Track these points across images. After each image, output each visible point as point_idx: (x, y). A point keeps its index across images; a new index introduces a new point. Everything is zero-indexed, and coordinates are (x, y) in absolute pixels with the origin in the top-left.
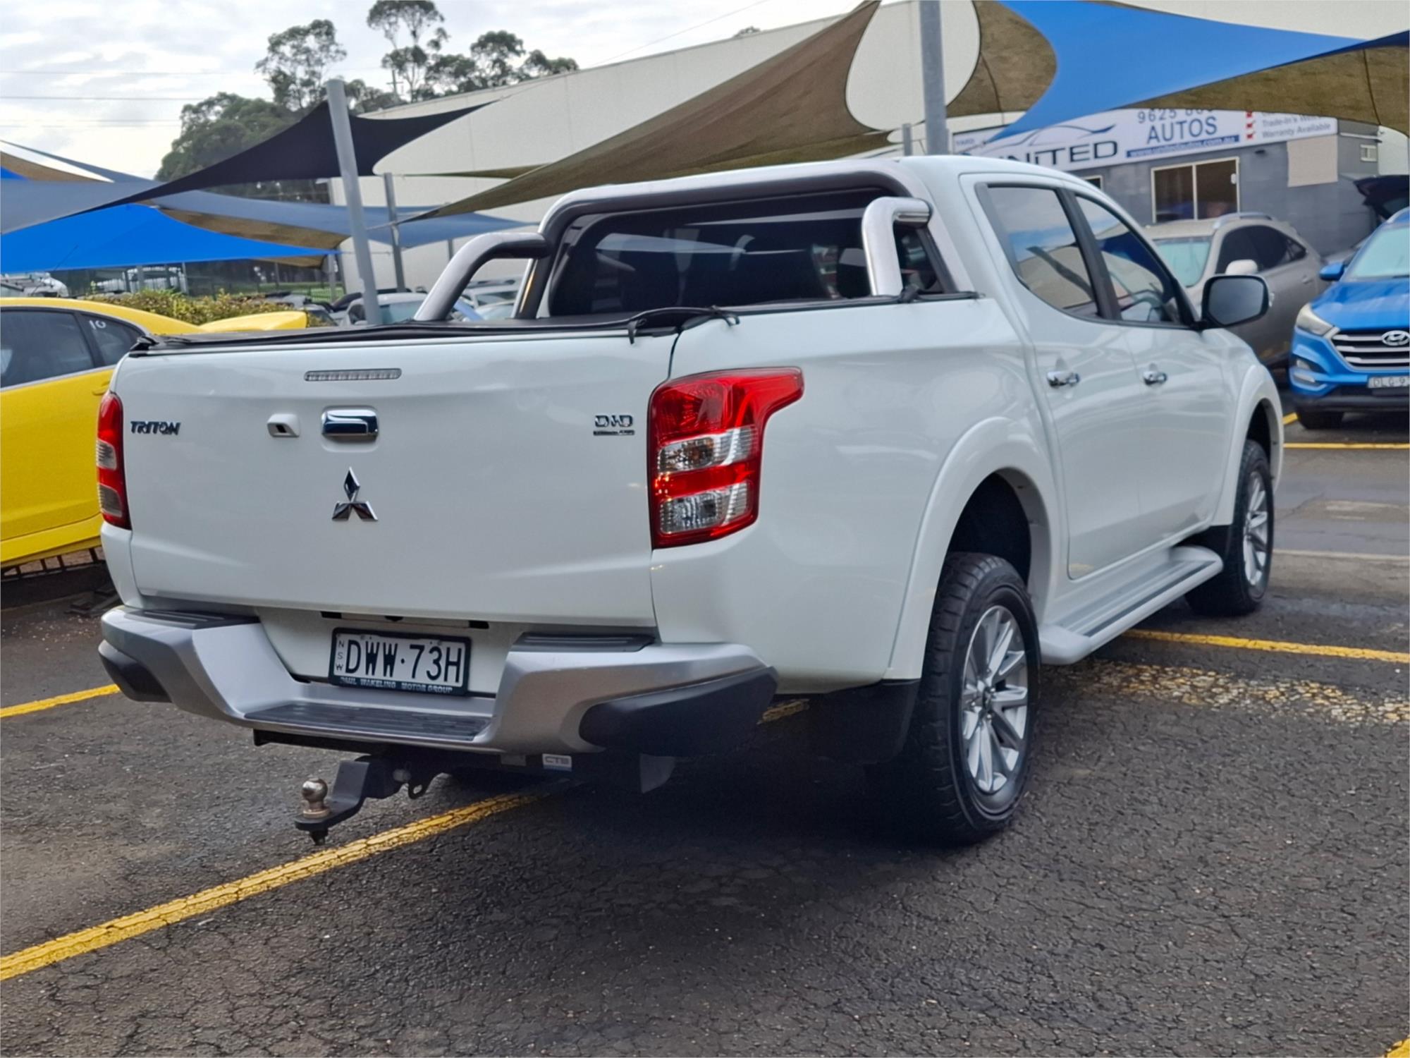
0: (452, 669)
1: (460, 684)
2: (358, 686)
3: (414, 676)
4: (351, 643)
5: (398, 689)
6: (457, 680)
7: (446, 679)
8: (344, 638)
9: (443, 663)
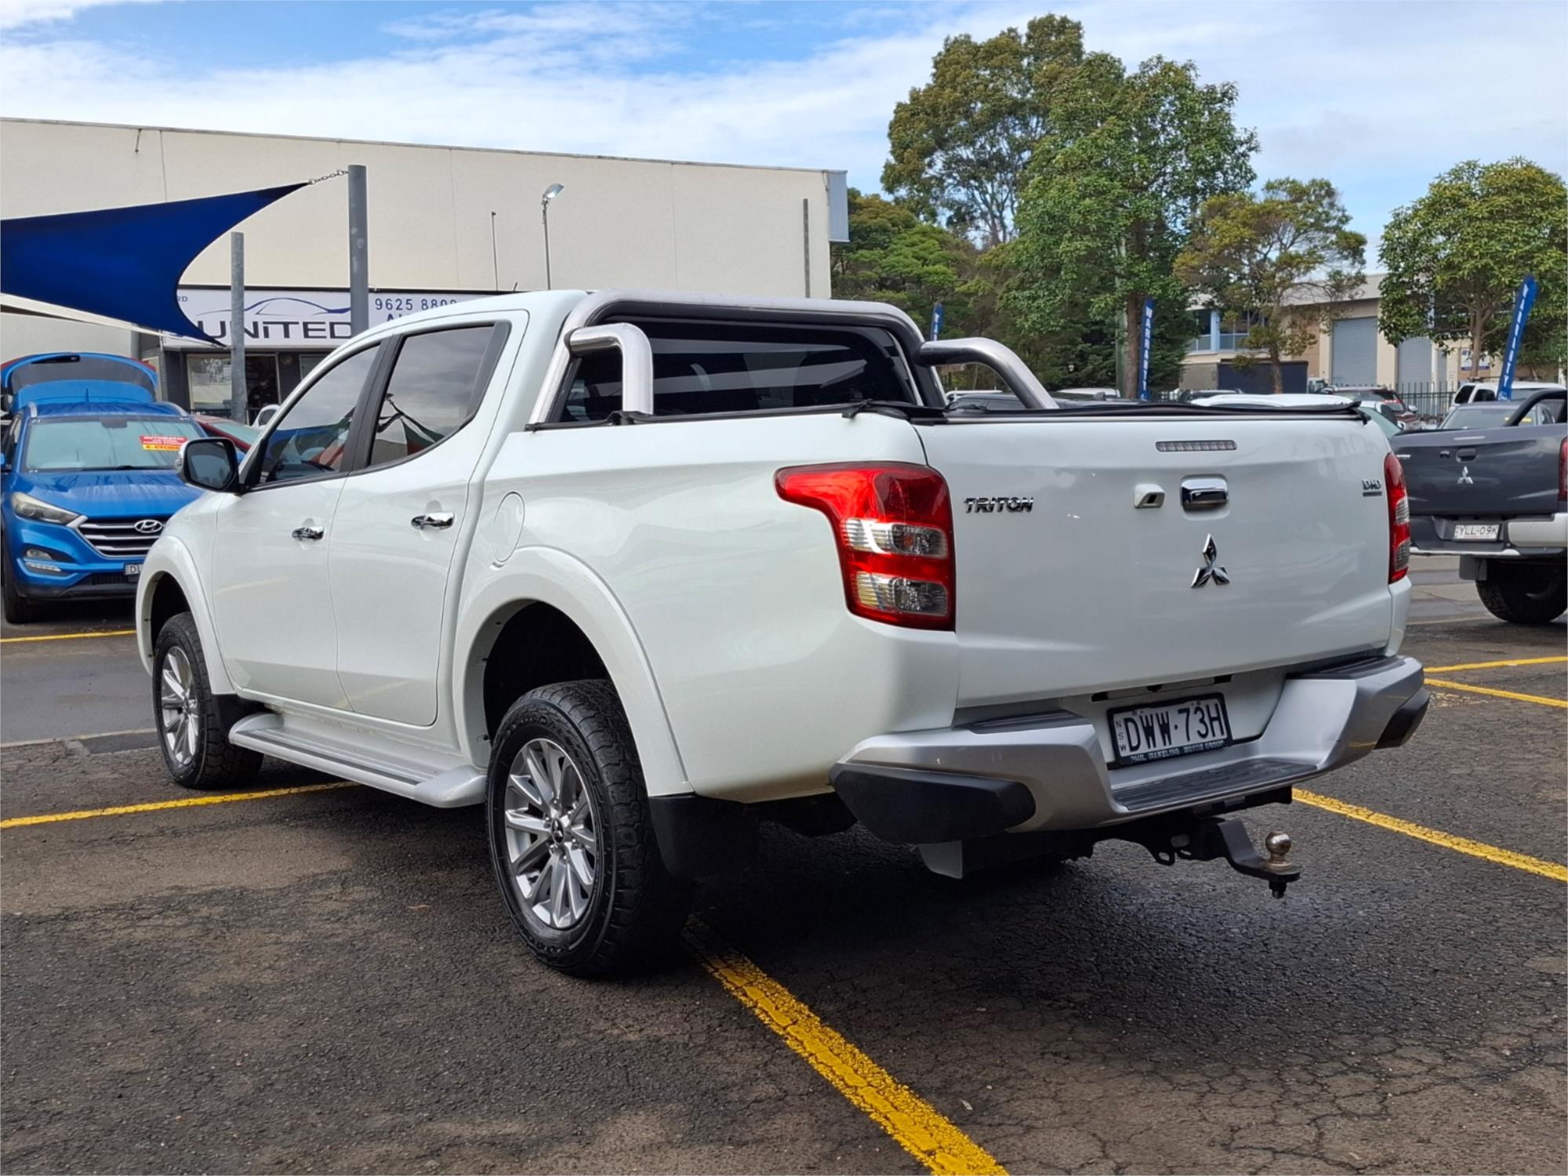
0: (1216, 724)
1: (1225, 736)
2: (1148, 761)
3: (1188, 739)
4: (1127, 720)
5: (1182, 754)
6: (1222, 733)
7: (1214, 735)
8: (1119, 718)
9: (1207, 719)
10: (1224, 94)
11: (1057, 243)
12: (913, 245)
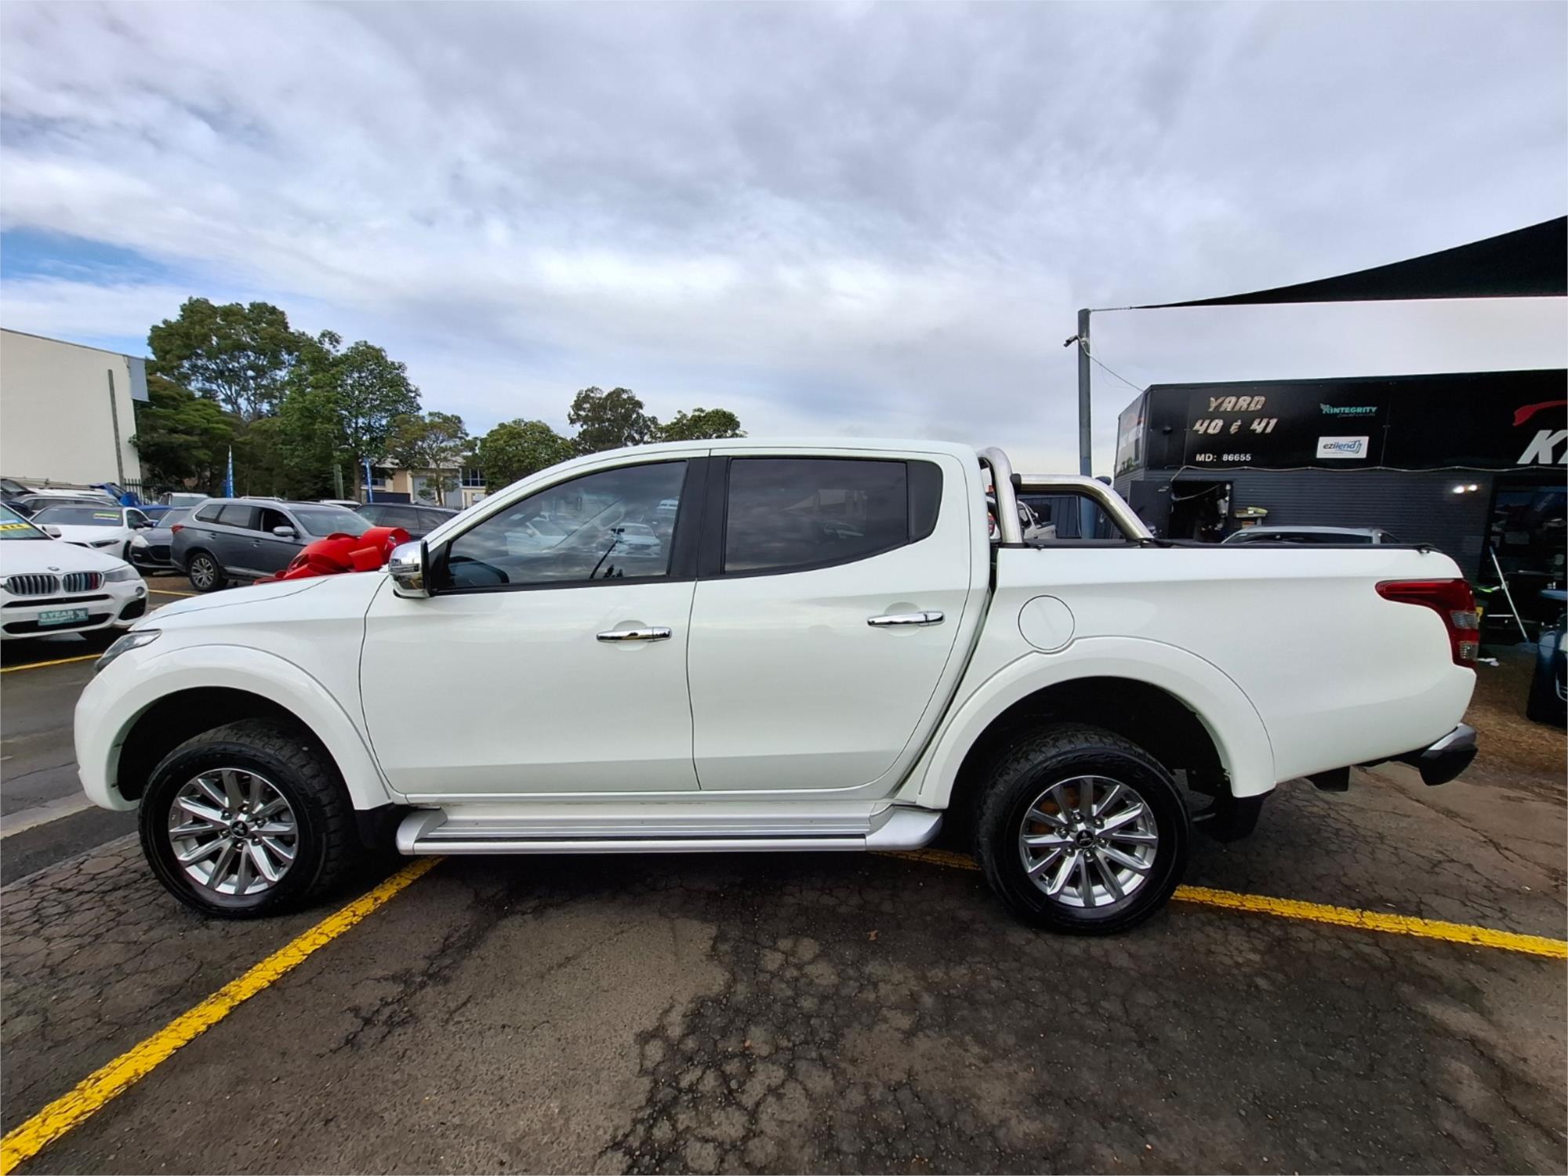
10: (400, 367)
11: (313, 424)
12: (197, 410)
